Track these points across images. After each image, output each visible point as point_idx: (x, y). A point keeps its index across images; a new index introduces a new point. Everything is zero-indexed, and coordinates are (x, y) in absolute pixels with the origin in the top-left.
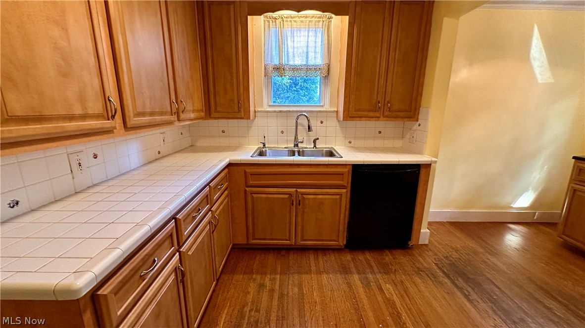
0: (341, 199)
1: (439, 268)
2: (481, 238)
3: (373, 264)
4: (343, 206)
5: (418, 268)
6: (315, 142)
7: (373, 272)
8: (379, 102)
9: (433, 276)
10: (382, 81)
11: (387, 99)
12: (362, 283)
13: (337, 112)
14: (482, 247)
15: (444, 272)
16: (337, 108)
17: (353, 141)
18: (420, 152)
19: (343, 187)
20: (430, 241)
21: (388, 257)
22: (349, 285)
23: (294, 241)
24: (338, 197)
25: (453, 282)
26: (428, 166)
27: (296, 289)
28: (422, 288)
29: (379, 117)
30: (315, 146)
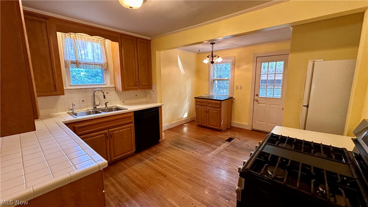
0: (131, 129)
1: (172, 145)
2: (178, 131)
3: (150, 153)
4: (132, 132)
5: (166, 148)
6: (106, 104)
7: (152, 156)
8: (137, 82)
9: (171, 148)
10: (137, 73)
11: (140, 81)
12: (150, 161)
13: (115, 87)
14: (180, 134)
15: (174, 145)
16: (115, 85)
17: (125, 101)
18: (156, 102)
19: (131, 123)
20: (165, 138)
21: (154, 149)
22: (146, 164)
23: (110, 159)
24: (130, 128)
25: (177, 147)
26: (161, 107)
27: (125, 177)
28: (170, 152)
29: (137, 89)
30: (106, 106)
